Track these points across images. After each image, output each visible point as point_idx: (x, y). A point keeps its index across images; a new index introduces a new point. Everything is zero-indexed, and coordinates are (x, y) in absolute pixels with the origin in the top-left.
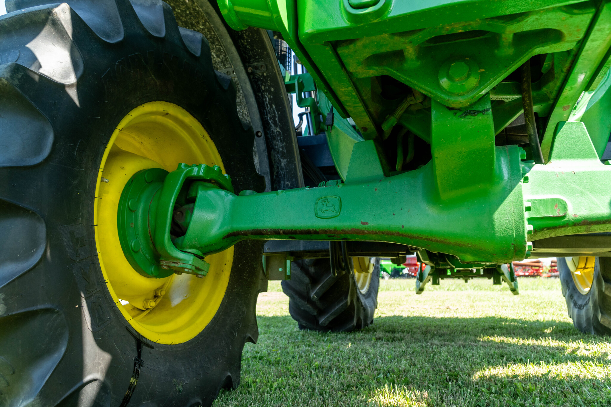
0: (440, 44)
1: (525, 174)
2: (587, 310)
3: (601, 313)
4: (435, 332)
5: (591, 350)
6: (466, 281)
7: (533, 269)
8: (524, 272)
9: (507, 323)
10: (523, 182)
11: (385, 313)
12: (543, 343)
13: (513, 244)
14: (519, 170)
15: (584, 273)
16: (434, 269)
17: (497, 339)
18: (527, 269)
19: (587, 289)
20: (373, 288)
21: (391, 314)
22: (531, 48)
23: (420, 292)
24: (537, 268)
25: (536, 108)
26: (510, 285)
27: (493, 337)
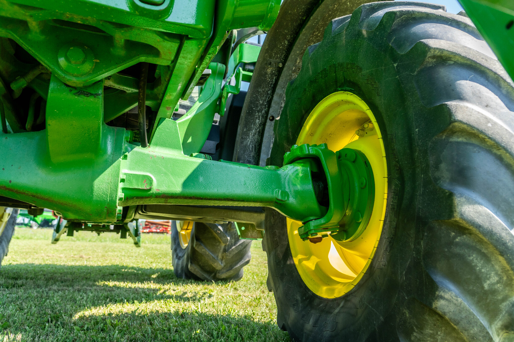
0: (66, 27)
1: (125, 152)
2: (183, 260)
3: (191, 263)
4: (59, 279)
5: (177, 291)
6: (99, 234)
7: (163, 228)
8: (156, 230)
9: (126, 270)
10: (123, 159)
11: (17, 261)
12: (146, 285)
13: (106, 207)
14: (121, 149)
15: (187, 233)
16: (70, 222)
17: (111, 284)
18: (159, 227)
19: (186, 245)
20: (6, 236)
21: (23, 262)
22: (138, 55)
23: (55, 242)
24: (167, 227)
25: (148, 103)
26: (134, 239)
27: (108, 282)
